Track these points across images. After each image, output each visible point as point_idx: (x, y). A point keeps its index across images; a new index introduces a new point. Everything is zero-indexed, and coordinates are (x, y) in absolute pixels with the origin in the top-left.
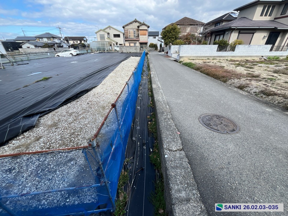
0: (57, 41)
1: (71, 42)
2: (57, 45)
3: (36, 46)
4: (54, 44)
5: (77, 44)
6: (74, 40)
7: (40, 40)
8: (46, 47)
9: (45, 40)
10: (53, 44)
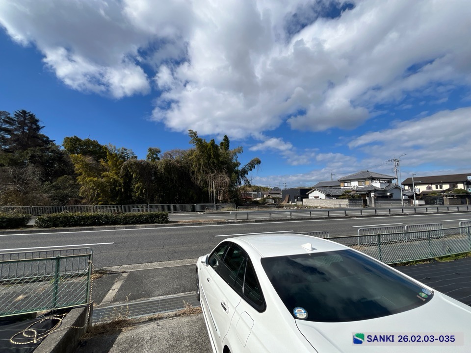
0: (377, 185)
1: (422, 188)
2: (377, 192)
3: (328, 196)
4: (370, 191)
5: (437, 191)
6: (432, 184)
7: (346, 184)
8: (345, 198)
9: (355, 184)
10: (368, 191)
